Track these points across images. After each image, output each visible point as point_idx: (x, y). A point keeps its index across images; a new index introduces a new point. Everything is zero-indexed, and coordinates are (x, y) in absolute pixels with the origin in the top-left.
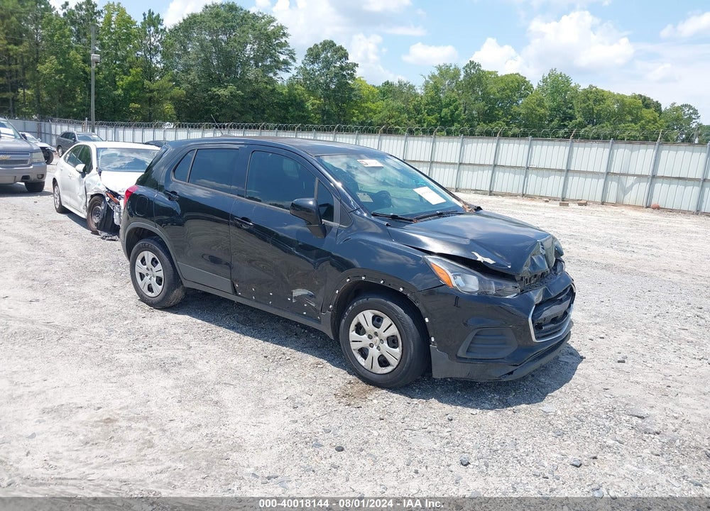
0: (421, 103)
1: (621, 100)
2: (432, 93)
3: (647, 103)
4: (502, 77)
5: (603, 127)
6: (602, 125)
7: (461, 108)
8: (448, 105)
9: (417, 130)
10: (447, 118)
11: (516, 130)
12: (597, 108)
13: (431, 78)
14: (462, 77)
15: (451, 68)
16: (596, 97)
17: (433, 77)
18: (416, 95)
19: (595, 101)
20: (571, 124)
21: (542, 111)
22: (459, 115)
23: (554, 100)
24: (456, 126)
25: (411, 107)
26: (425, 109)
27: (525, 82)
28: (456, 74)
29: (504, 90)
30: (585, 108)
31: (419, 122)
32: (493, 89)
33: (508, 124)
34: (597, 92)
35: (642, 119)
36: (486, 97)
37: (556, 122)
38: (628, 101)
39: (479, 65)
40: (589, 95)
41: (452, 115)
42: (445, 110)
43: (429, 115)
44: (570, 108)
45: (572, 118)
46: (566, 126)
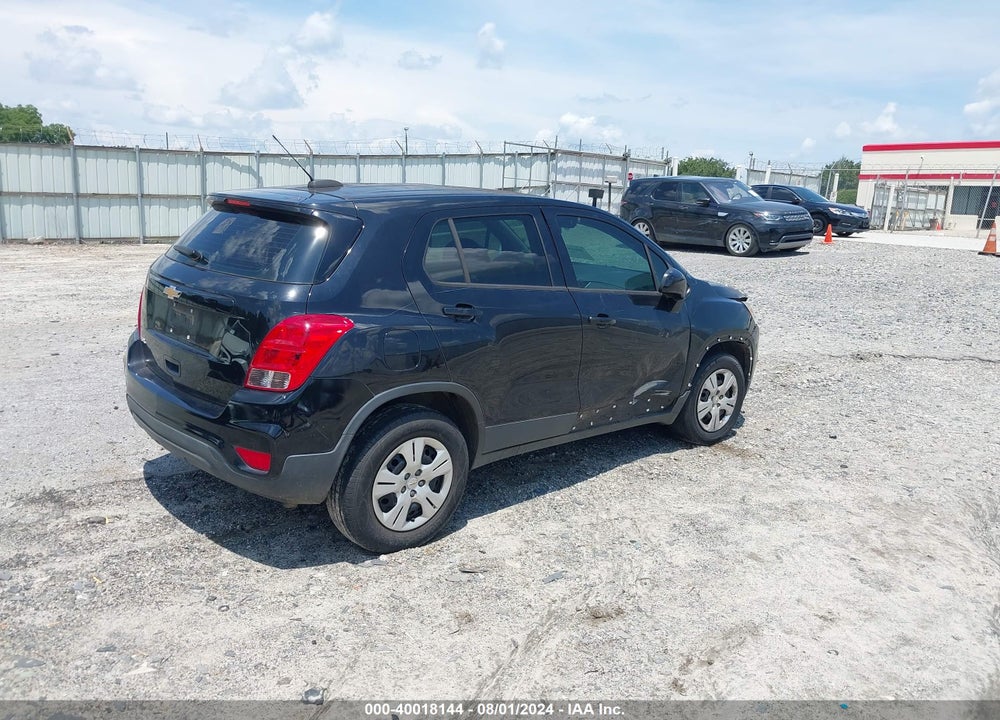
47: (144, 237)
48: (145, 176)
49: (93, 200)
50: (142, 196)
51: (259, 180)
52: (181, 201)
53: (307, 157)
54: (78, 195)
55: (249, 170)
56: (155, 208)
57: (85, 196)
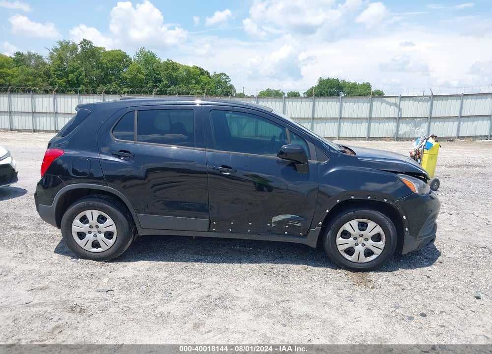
0: (50, 70)
1: (187, 69)
2: (59, 62)
3: (202, 72)
4: (109, 52)
5: (181, 87)
6: (179, 85)
7: (83, 74)
8: (72, 72)
9: (50, 90)
10: (74, 81)
11: (126, 90)
12: (175, 74)
13: (54, 51)
14: (79, 50)
15: (70, 44)
16: (173, 67)
17: (56, 50)
18: (44, 64)
19: (173, 69)
20: (161, 85)
21: (142, 76)
22: (82, 79)
23: (147, 69)
24: (82, 87)
25: (42, 73)
26: (54, 74)
27: (126, 56)
28: (75, 48)
29: (112, 61)
30: (167, 74)
31: (51, 84)
32: (105, 61)
33: (119, 86)
34: (173, 63)
35: (202, 81)
36: (99, 66)
37: (151, 84)
38: (192, 70)
39: (90, 42)
40: (169, 66)
41: (77, 78)
42: (71, 76)
43: (59, 79)
44: (158, 74)
45: (160, 81)
46: (158, 87)
47: (339, 137)
48: (343, 109)
49: (319, 121)
50: (340, 118)
51: (400, 110)
52: (359, 120)
53: (430, 97)
54: (313, 118)
55: (395, 105)
56: (346, 124)
57: (316, 119)
